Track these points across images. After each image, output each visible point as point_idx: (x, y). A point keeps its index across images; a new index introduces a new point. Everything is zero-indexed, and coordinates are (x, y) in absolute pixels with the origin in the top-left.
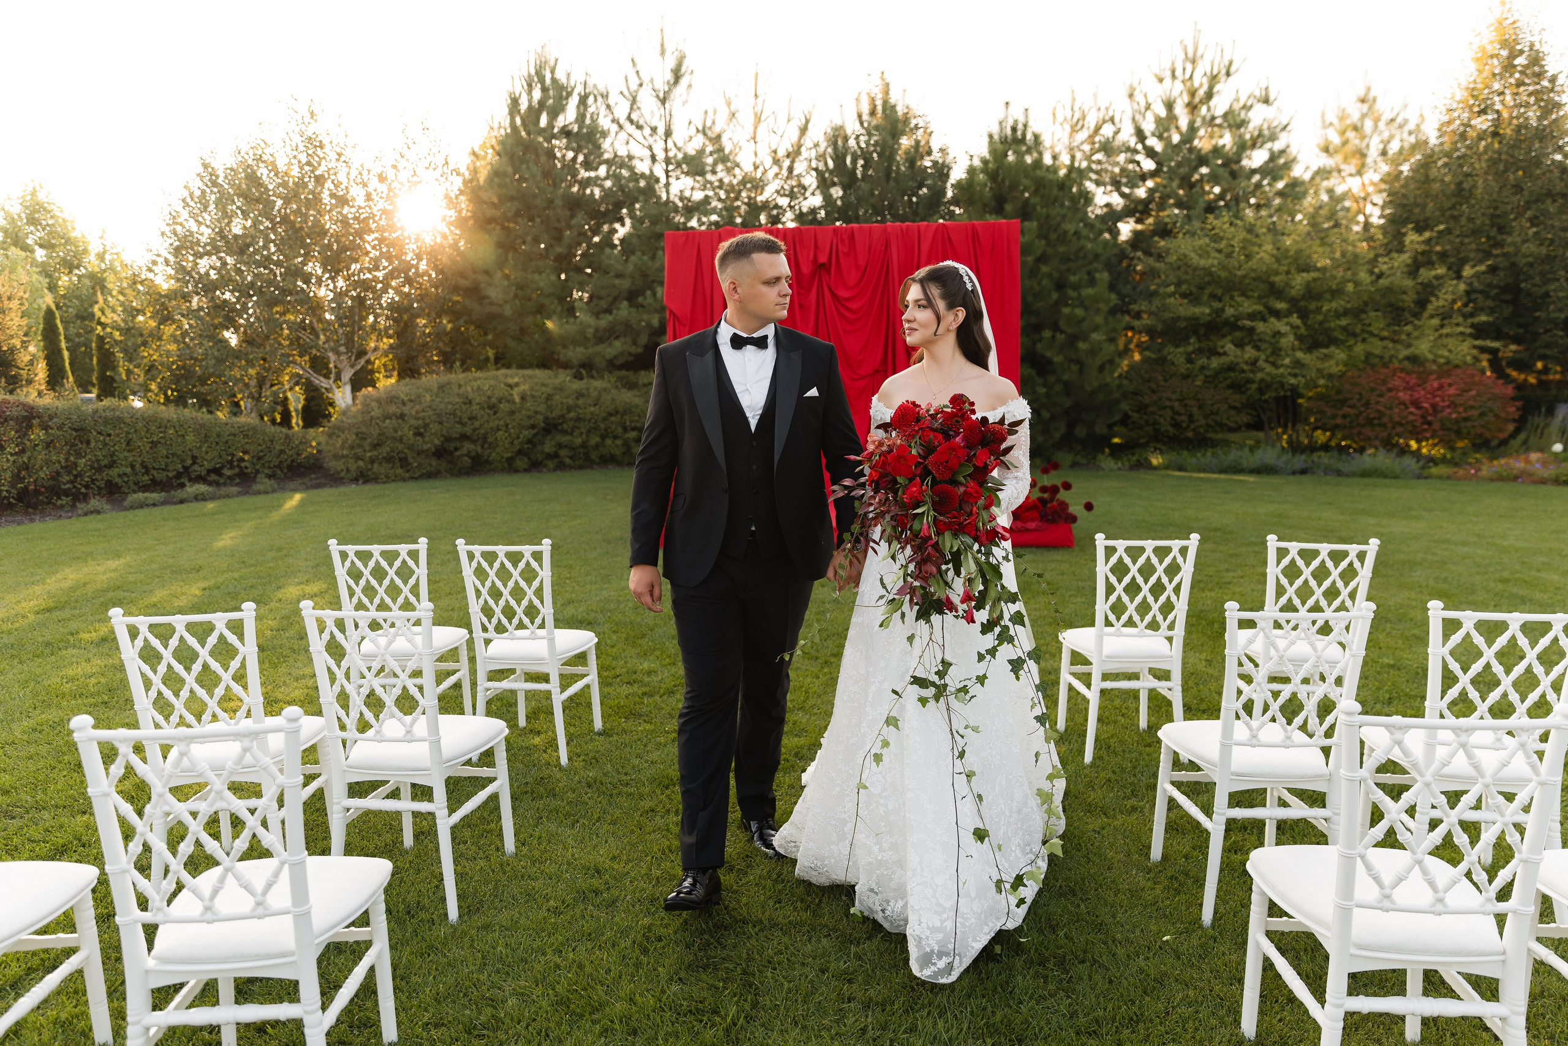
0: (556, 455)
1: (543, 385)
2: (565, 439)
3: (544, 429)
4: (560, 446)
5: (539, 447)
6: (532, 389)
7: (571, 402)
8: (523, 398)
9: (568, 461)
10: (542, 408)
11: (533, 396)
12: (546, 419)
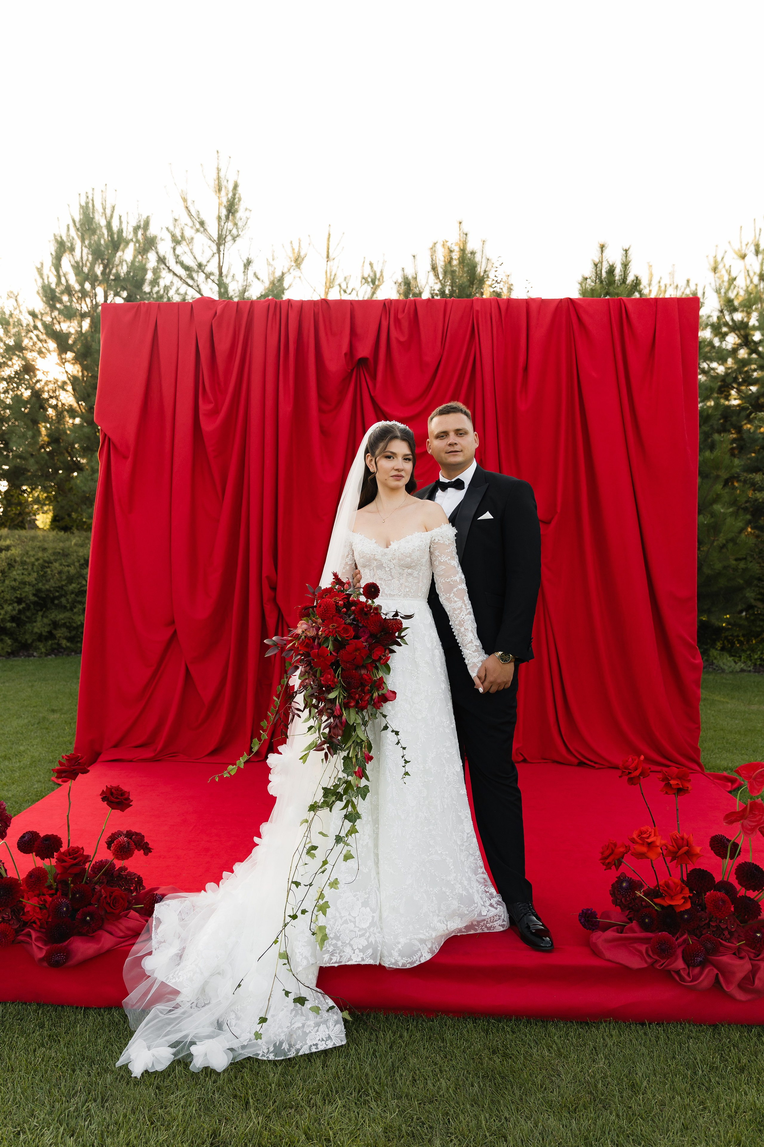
0: (51, 636)
1: (44, 550)
2: (61, 616)
3: (35, 603)
4: (55, 625)
5: (28, 626)
6: (22, 556)
7: (72, 570)
8: (10, 566)
9: (64, 643)
10: (32, 578)
11: (23, 563)
12: (38, 593)
